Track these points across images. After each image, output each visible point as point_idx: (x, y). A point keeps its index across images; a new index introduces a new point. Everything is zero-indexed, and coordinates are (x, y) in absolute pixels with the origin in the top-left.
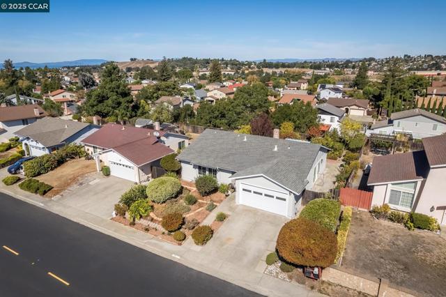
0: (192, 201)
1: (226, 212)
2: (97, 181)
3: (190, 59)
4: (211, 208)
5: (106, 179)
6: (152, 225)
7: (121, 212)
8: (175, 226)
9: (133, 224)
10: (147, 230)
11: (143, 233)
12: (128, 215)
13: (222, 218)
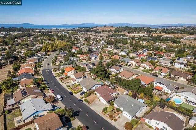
0: (115, 112)
1: (120, 116)
2: (98, 102)
3: (129, 27)
4: (118, 115)
5: (100, 102)
6: (108, 116)
7: (103, 112)
8: (111, 117)
9: (105, 115)
10: (107, 116)
11: (106, 117)
12: (104, 113)
13: (119, 117)
